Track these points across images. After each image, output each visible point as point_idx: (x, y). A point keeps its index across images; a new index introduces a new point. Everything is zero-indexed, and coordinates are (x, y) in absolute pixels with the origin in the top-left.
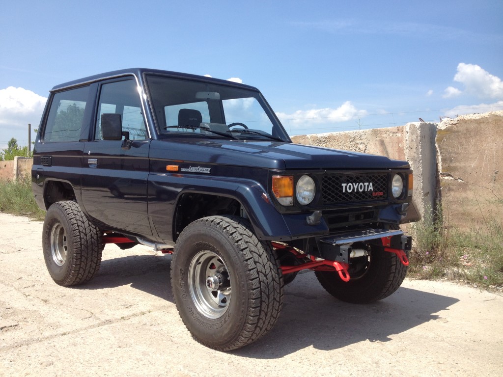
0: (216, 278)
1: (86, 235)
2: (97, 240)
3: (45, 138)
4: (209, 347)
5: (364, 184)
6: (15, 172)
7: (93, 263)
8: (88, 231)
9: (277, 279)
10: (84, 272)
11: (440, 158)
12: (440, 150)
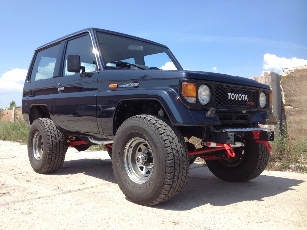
0: (143, 156)
1: (56, 139)
2: (63, 143)
3: (31, 80)
4: (138, 204)
5: (242, 95)
6: (13, 116)
7: (60, 158)
8: (57, 136)
9: (185, 155)
10: (54, 164)
11: (283, 95)
12: (283, 89)
